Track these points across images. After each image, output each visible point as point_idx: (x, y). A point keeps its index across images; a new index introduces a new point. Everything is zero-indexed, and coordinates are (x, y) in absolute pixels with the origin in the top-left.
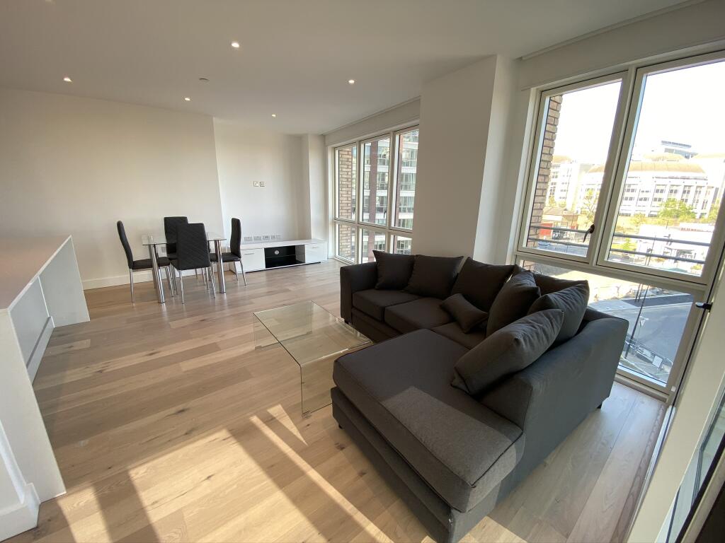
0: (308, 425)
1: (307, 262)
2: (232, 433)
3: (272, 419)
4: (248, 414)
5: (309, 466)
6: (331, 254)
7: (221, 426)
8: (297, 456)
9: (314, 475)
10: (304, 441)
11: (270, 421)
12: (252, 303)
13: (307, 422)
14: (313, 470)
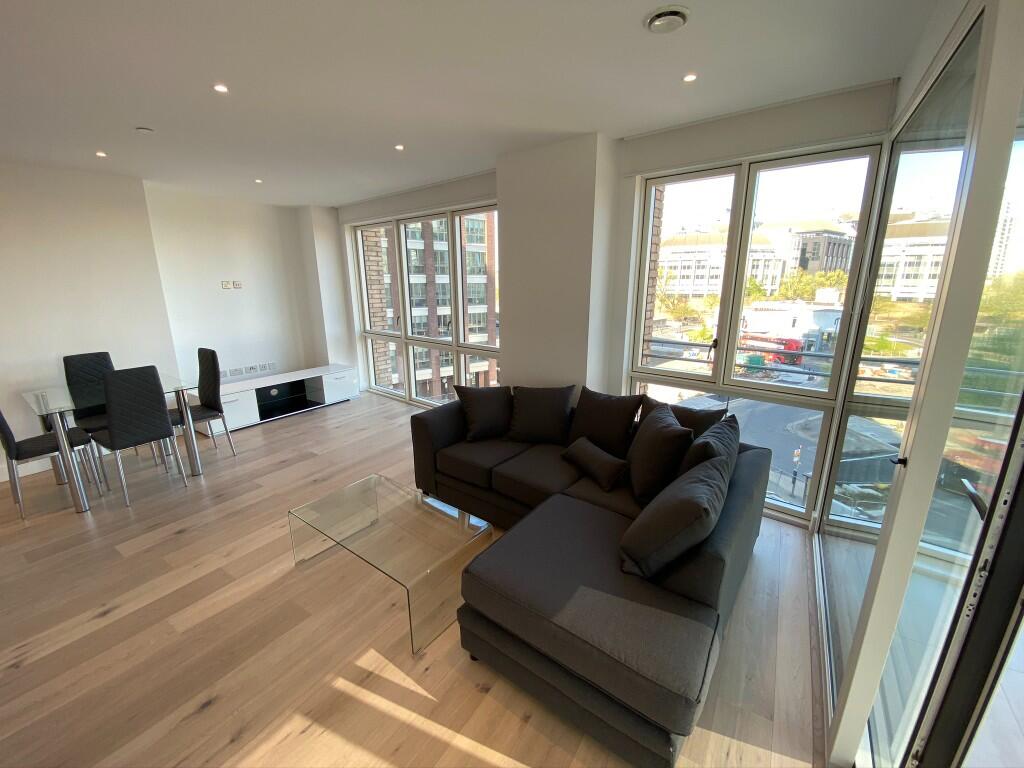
0: (427, 669)
1: (328, 401)
2: (312, 717)
3: (368, 676)
4: (328, 678)
5: (450, 732)
6: (363, 385)
7: (288, 713)
8: (429, 722)
9: (463, 742)
10: (430, 696)
11: (366, 679)
12: (259, 486)
13: (423, 664)
14: (459, 736)
